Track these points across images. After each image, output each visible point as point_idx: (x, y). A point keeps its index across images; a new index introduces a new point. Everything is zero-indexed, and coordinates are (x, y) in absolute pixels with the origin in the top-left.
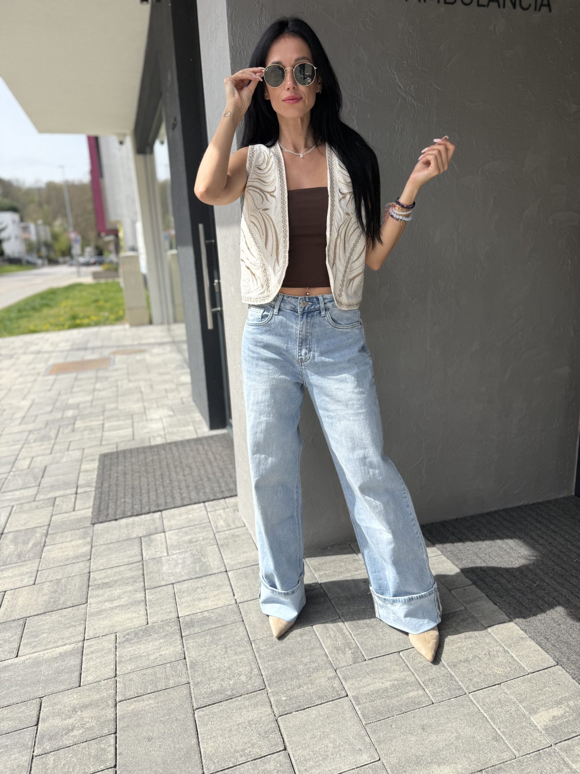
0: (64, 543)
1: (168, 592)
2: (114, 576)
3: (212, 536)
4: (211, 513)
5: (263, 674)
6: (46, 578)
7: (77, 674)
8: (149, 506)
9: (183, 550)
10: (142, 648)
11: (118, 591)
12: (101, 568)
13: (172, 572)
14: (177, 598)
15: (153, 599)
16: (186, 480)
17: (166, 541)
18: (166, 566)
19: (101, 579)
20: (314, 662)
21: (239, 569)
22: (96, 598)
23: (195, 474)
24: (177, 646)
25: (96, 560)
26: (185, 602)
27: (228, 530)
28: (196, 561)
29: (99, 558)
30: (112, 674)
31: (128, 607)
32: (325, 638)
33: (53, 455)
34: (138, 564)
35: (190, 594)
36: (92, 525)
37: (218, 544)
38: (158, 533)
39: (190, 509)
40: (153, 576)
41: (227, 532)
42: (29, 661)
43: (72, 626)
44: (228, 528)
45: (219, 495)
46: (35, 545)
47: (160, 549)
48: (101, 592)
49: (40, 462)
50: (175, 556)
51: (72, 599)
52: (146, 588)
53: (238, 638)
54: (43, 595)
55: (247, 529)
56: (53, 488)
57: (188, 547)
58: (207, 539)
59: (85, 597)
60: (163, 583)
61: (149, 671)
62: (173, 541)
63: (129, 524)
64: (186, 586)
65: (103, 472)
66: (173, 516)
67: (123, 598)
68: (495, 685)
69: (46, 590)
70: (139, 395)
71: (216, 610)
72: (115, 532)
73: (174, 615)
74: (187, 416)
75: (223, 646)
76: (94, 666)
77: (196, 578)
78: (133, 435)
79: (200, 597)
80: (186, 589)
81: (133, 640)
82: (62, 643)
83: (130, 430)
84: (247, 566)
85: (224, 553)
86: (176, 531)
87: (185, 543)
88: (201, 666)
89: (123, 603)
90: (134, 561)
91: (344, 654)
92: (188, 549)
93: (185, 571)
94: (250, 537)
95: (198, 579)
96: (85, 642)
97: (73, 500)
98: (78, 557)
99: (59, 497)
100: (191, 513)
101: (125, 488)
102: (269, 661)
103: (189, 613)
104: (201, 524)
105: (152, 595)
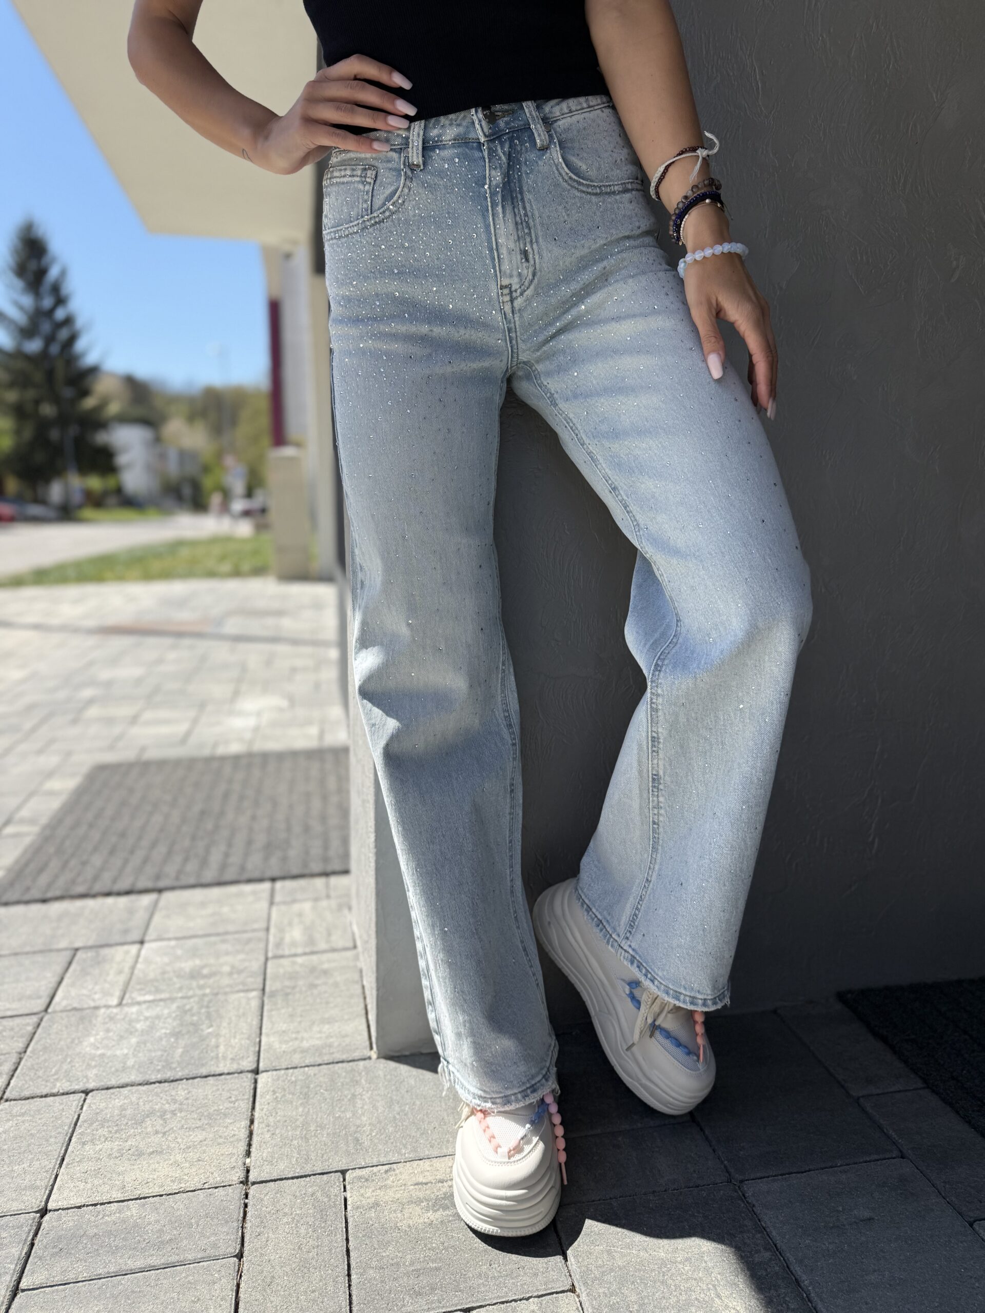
1: (60, 1118)
3: (257, 966)
4: (281, 906)
8: (137, 877)
9: (163, 996)
13: (102, 1055)
14: (74, 1139)
16: (251, 828)
17: (133, 968)
18: (97, 1034)
21: (296, 1068)
23: (280, 816)
26: (90, 1159)
27: (305, 954)
28: (184, 1031)
34: (29, 1020)
35: (117, 1132)
37: (263, 990)
38: (125, 944)
39: (230, 894)
40: (45, 1061)
41: (299, 960)
44: (308, 950)
45: (316, 867)
47: (107, 986)
50: (134, 1009)
52: (5, 1097)
55: (356, 958)
57: (181, 989)
58: (240, 972)
60: (57, 1088)
62: (152, 967)
63: (67, 914)
64: (118, 1103)
65: (79, 799)
66: (183, 906)
70: (237, 674)
71: (171, 1200)
72: (22, 931)
73: (36, 1201)
74: (315, 711)
77: (160, 1082)
78: (188, 734)
79: (142, 1145)
80: (116, 1112)
83: (187, 726)
84: (320, 1061)
85: (271, 1016)
86: (173, 943)
87: (179, 976)
90: (23, 1012)
92: (180, 995)
93: (140, 1055)
94: (356, 976)
95: (166, 1084)
100: (232, 902)
101: (105, 833)
103: (83, 1201)
104: (245, 932)
105: (8, 1120)
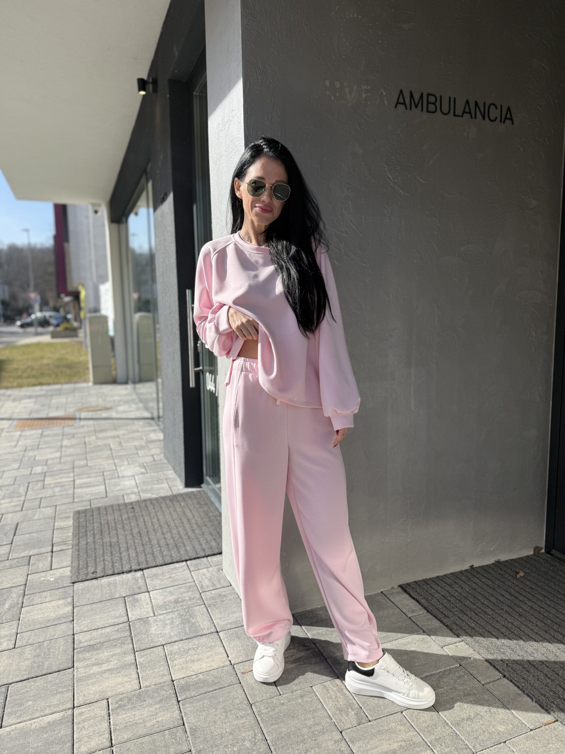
0: (44, 604)
1: (159, 654)
2: (101, 638)
3: (198, 596)
4: (195, 572)
5: (267, 738)
6: (27, 642)
7: (70, 744)
8: (130, 564)
9: (169, 611)
10: (137, 714)
11: (106, 654)
12: (85, 629)
13: (161, 633)
14: (168, 660)
15: (144, 662)
16: (165, 538)
17: (151, 601)
18: (154, 627)
19: (86, 641)
20: (318, 725)
21: (230, 629)
22: (83, 662)
23: (175, 532)
24: (174, 712)
25: (79, 622)
26: (178, 665)
27: (213, 590)
28: (185, 622)
29: (82, 620)
30: (108, 744)
31: (118, 671)
32: (327, 699)
33: (24, 512)
34: (124, 625)
35: (181, 656)
36: (72, 584)
37: (205, 604)
38: (143, 593)
39: (172, 569)
40: (142, 637)
41: (213, 592)
42: (15, 732)
43: (60, 693)
44: (214, 588)
45: (201, 554)
46: (11, 607)
47: (146, 609)
48: (87, 655)
49: (10, 519)
50: (162, 616)
51: (57, 663)
52: (135, 650)
53: (237, 701)
54: (25, 660)
55: (234, 589)
56: (27, 546)
57: (174, 607)
58: (193, 599)
59: (71, 662)
60: (152, 645)
61: (146, 740)
62: (159, 601)
63: (111, 583)
64: (176, 647)
65: (79, 531)
66: (156, 575)
67: (112, 661)
68: (501, 743)
69: (28, 654)
70: (109, 452)
71: (211, 673)
72: (96, 592)
73: (168, 678)
74: (160, 473)
75: (223, 710)
76: (87, 735)
77: (187, 639)
78: (106, 492)
79: (192, 659)
80: (177, 650)
81: (126, 706)
82: (50, 712)
83: (102, 488)
85: (213, 613)
86: (161, 590)
87: (171, 603)
88: (202, 732)
89: (112, 667)
90: (120, 622)
91: (347, 715)
92: (175, 610)
93: (174, 631)
94: (237, 596)
95: (189, 640)
96: (75, 709)
97: (50, 558)
98: (59, 619)
99: (34, 555)
100: (174, 572)
101: (103, 545)
102: (272, 724)
103: (183, 676)
104: (185, 583)
105: (142, 657)
